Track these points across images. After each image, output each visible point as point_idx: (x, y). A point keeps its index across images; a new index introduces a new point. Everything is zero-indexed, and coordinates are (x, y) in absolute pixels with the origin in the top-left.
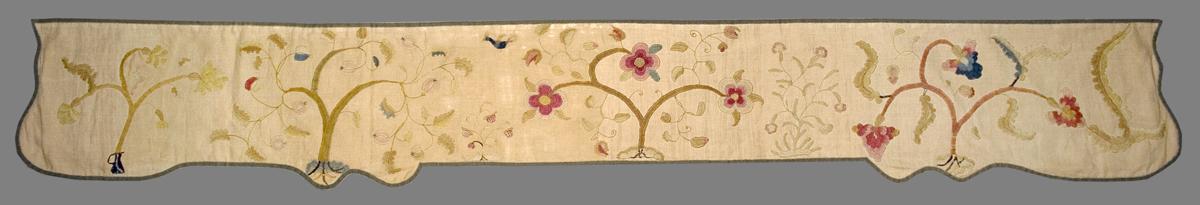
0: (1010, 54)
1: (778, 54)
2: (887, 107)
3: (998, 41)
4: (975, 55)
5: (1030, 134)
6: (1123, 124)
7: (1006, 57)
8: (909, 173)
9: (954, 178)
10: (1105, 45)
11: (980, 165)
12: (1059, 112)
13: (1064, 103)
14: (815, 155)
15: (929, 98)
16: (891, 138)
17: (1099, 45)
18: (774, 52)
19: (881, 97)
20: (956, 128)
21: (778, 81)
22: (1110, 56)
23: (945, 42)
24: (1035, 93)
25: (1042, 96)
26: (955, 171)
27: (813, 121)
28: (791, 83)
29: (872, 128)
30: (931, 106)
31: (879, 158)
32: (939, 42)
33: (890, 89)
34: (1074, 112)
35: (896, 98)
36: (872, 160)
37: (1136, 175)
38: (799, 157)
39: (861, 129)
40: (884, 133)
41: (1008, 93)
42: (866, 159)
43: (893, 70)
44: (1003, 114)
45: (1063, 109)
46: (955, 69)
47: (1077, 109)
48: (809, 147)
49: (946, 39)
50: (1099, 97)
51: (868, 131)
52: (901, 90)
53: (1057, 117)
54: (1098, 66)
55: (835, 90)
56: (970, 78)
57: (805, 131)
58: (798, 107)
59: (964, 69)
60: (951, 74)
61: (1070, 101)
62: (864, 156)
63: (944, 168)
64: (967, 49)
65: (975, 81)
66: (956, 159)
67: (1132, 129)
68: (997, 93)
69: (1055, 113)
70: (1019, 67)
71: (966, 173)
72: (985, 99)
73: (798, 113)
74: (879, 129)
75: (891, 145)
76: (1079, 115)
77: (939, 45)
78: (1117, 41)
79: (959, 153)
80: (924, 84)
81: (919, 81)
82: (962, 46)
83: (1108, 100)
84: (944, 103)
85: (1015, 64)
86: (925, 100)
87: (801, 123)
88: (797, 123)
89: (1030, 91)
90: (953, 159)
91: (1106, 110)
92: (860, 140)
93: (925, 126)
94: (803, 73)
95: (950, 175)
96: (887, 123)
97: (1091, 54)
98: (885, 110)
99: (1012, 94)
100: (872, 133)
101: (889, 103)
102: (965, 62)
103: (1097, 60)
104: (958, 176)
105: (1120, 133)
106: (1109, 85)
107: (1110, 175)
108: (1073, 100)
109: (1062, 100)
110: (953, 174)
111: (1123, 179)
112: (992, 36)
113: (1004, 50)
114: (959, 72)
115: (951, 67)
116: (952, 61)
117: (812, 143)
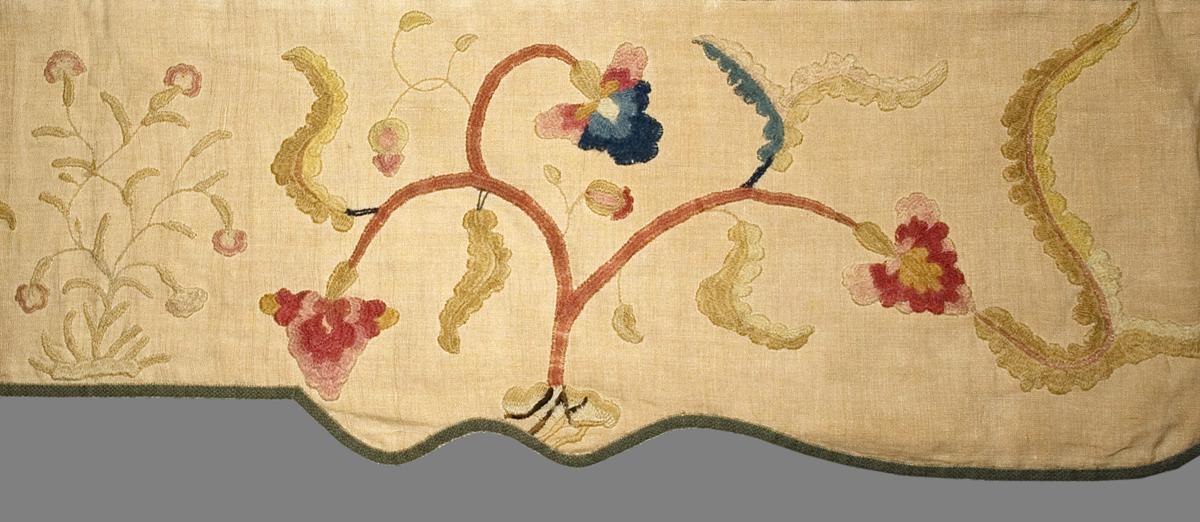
0: (749, 90)
1: (60, 83)
2: (364, 241)
3: (712, 52)
4: (642, 91)
5: (793, 332)
6: (1092, 309)
7: (738, 100)
8: (419, 436)
9: (554, 456)
10: (1053, 68)
11: (632, 420)
12: (892, 265)
13: (909, 241)
14: (147, 377)
15: (491, 220)
16: (373, 332)
17: (1034, 65)
18: (51, 79)
19: (350, 212)
20: (569, 306)
21: (56, 164)
22: (1064, 100)
23: (551, 51)
24: (819, 208)
25: (840, 218)
26: (557, 433)
27: (148, 277)
28: (92, 169)
29: (321, 303)
30: (496, 243)
31: (332, 392)
32: (533, 52)
33: (375, 190)
34: (936, 269)
35: (396, 215)
36: (315, 396)
37: (1117, 463)
38: (105, 380)
39: (286, 305)
40: (351, 318)
41: (732, 206)
42: (294, 394)
43: (385, 133)
44: (714, 268)
45: (904, 257)
46: (578, 133)
47: (947, 260)
48: (133, 353)
49: (559, 43)
50: (1020, 226)
51: (307, 311)
52: (411, 191)
53: (886, 284)
54: (1024, 133)
55: (212, 191)
56: (621, 160)
57: (124, 306)
58: (109, 236)
59: (606, 136)
60: (567, 146)
61: (925, 234)
62: (293, 384)
63: (525, 426)
64: (617, 75)
65: (638, 168)
66: (562, 399)
67: (1119, 325)
68: (700, 206)
69: (878, 271)
70: (775, 132)
71: (591, 442)
72: (665, 223)
73: (110, 254)
74: (338, 308)
75: (370, 356)
76: (953, 279)
77: (535, 62)
78: (1089, 55)
79: (574, 381)
80: (477, 177)
81: (463, 166)
82: (603, 62)
83: (1052, 235)
84: (538, 234)
85: (765, 120)
86: (478, 223)
87: (115, 284)
88: (104, 284)
89: (802, 203)
90: (554, 396)
91: (1041, 269)
92: (280, 338)
93: (475, 303)
94: (125, 142)
95: (542, 448)
96: (362, 288)
97: (1005, 92)
98: (359, 252)
99: (746, 208)
100: (318, 318)
101: (371, 231)
102: (610, 110)
103: (1021, 114)
104: (567, 449)
105: (1077, 334)
106: (1059, 186)
107: (1035, 461)
108: (941, 230)
109: (902, 232)
110: (551, 444)
111: (1075, 475)
112: (696, 36)
113: (733, 78)
114: (588, 142)
115: (565, 126)
116: (569, 112)
117: (143, 342)
